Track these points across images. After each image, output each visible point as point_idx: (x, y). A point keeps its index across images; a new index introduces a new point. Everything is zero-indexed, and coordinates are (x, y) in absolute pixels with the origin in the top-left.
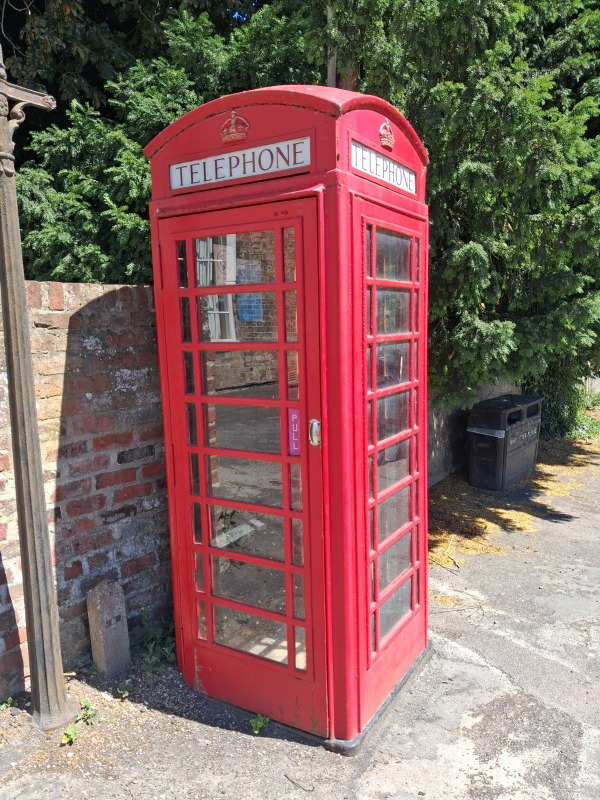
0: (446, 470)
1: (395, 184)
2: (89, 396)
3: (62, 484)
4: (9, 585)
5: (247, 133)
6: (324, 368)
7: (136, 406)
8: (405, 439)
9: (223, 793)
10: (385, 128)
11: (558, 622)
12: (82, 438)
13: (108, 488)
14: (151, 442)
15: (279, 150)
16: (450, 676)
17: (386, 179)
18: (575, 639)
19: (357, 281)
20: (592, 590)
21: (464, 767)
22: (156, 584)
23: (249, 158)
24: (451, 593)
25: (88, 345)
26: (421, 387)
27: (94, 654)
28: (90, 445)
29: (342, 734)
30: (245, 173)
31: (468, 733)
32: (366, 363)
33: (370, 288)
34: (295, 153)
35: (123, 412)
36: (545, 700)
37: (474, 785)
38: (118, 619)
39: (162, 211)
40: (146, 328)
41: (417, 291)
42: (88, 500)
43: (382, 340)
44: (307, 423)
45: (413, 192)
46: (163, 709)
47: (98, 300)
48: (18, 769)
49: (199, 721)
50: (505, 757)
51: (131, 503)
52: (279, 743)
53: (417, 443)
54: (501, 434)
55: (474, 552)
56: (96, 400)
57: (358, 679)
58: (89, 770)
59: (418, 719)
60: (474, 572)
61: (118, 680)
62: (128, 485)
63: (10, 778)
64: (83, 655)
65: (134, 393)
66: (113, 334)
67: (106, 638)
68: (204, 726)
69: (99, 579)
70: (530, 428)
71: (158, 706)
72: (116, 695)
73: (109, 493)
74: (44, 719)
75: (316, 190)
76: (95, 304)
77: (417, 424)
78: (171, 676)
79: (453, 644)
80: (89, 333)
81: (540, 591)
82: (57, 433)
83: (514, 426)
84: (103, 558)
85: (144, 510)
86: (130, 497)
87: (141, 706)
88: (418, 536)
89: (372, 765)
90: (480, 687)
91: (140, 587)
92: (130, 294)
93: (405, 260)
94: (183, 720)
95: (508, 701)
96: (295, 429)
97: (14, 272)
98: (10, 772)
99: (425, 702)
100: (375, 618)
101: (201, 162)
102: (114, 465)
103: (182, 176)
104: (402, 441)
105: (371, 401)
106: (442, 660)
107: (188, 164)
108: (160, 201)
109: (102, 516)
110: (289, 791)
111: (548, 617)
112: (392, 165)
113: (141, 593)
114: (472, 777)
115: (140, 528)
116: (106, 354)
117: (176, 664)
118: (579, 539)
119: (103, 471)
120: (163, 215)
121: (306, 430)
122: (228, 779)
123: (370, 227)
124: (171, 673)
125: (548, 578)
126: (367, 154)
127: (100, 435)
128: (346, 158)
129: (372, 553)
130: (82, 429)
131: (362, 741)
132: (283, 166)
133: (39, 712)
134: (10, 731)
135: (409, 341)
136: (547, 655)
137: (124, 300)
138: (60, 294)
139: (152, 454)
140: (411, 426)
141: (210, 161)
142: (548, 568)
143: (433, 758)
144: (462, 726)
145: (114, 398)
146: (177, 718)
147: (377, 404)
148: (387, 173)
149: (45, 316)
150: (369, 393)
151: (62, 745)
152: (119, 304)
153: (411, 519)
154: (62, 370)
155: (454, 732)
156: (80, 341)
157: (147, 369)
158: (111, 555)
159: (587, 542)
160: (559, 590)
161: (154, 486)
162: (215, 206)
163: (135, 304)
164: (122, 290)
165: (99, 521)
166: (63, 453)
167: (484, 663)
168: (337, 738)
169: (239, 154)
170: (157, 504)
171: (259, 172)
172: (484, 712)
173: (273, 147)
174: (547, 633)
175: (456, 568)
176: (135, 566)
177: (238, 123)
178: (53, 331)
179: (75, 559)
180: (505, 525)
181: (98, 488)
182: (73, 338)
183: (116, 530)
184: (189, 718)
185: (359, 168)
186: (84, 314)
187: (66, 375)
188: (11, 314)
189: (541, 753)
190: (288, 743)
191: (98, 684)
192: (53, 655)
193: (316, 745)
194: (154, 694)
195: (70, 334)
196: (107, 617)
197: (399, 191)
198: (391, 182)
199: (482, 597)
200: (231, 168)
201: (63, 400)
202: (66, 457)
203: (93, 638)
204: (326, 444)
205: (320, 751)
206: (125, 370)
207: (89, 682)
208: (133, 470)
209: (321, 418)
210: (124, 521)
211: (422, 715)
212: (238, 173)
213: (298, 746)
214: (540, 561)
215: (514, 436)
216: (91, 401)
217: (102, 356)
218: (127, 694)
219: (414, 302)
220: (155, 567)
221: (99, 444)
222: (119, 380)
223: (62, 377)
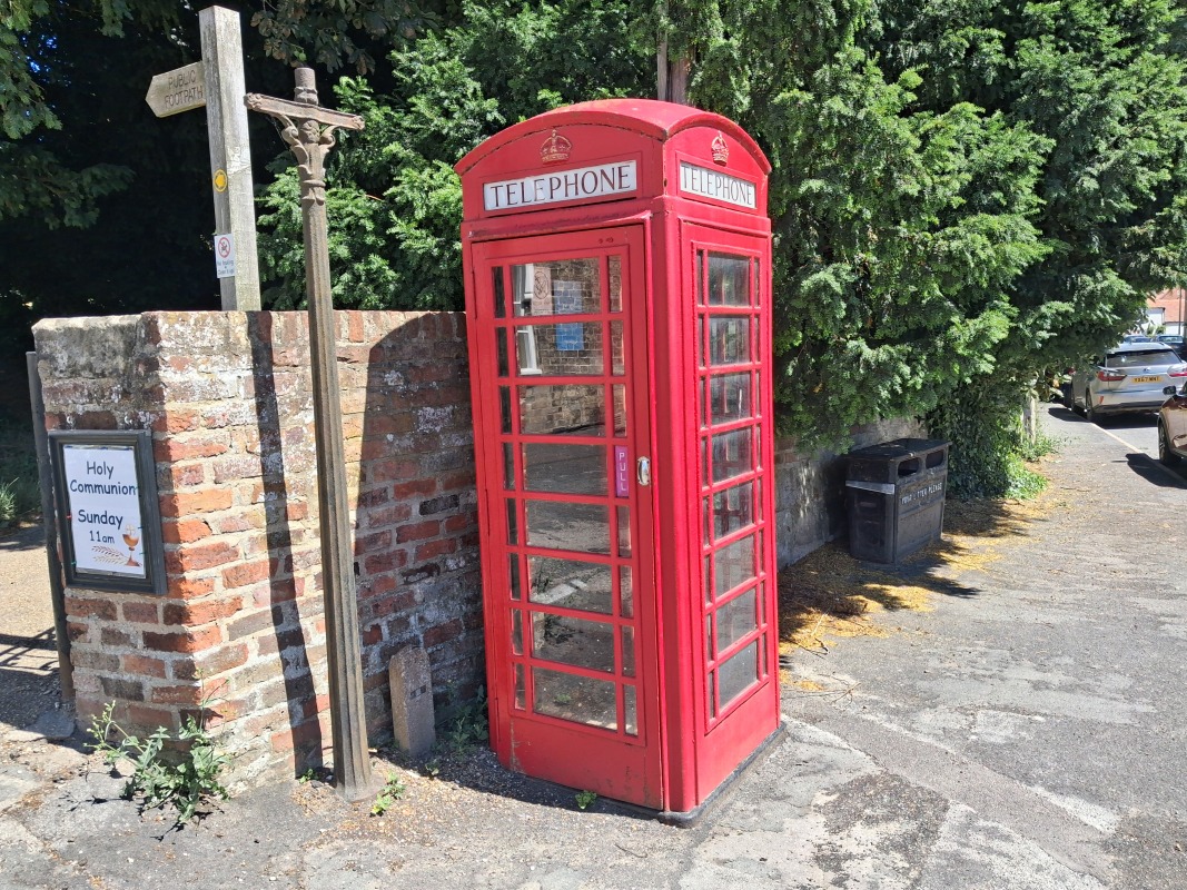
0: (820, 538)
1: (731, 201)
2: (390, 437)
3: (362, 536)
4: (307, 646)
5: (569, 154)
6: (654, 403)
7: (440, 450)
8: (747, 482)
9: (549, 858)
10: (718, 142)
11: (941, 707)
12: (383, 485)
13: (410, 542)
14: (455, 491)
15: (603, 172)
16: (804, 759)
17: (720, 197)
18: (956, 722)
19: (687, 310)
20: (988, 673)
21: (812, 837)
22: (462, 657)
23: (571, 179)
24: (815, 678)
25: (389, 380)
26: (765, 424)
27: (396, 730)
28: (391, 493)
29: (678, 805)
30: (567, 195)
31: (818, 809)
32: (698, 397)
33: (702, 316)
34: (620, 176)
35: (426, 456)
36: (912, 779)
37: (821, 853)
38: (423, 690)
39: (476, 234)
40: (450, 360)
41: (757, 316)
42: (389, 556)
43: (717, 372)
44: (636, 461)
45: (753, 206)
46: (476, 787)
47: (399, 330)
48: (328, 835)
49: (518, 799)
50: (859, 830)
51: (433, 560)
52: (608, 817)
53: (762, 487)
54: (889, 489)
55: (849, 634)
56: (397, 442)
57: (695, 743)
58: (403, 837)
59: (765, 797)
60: (846, 656)
61: (423, 760)
62: (431, 540)
63: (321, 842)
64: (382, 733)
65: (437, 435)
66: (415, 367)
67: (410, 712)
68: (524, 803)
69: (402, 645)
70: (933, 483)
71: (471, 784)
72: (424, 773)
73: (410, 548)
74: (349, 790)
75: (643, 217)
76: (396, 335)
77: (762, 465)
78: (483, 756)
79: (813, 728)
80: (390, 366)
81: (925, 676)
82: (357, 479)
83: (907, 479)
84: (403, 623)
85: (448, 570)
86: (433, 554)
87: (451, 784)
88: (764, 595)
89: (710, 837)
90: (839, 768)
91: (444, 659)
92: (434, 321)
93: (743, 282)
94: (500, 798)
95: (871, 780)
96: (623, 468)
97: (323, 304)
98: (320, 837)
99: (773, 782)
100: (713, 679)
101: (519, 182)
102: (415, 516)
103: (496, 196)
104: (743, 483)
105: (704, 438)
106: (797, 744)
107: (505, 184)
108: (473, 223)
109: (404, 575)
110: (620, 857)
111: (931, 701)
112: (726, 179)
113: (446, 667)
114: (820, 846)
115: (445, 590)
116: (408, 391)
117: (487, 743)
118: (984, 619)
119: (404, 523)
120: (477, 239)
121: (636, 469)
122: (552, 849)
123: (700, 252)
124: (483, 753)
125: (937, 662)
126: (697, 173)
127: (402, 481)
128: (674, 181)
129: (708, 605)
130: (383, 475)
131: (700, 813)
132: (608, 190)
133: (343, 784)
134: (314, 802)
135: (750, 372)
136: (920, 738)
137: (426, 329)
138: (360, 324)
139: (457, 505)
140: (753, 468)
141: (529, 181)
142: (939, 651)
143: (778, 830)
144: (813, 803)
145: (416, 440)
146: (494, 796)
147: (713, 441)
148: (720, 190)
149: (344, 349)
150: (703, 429)
151: (372, 815)
152: (422, 334)
153: (755, 574)
154: (363, 409)
155: (803, 810)
156: (380, 377)
157: (451, 407)
158: (412, 620)
159: (994, 622)
160: (948, 674)
161: (459, 542)
162: (535, 232)
163: (439, 334)
164: (425, 317)
165: (400, 581)
166: (363, 500)
167: (845, 746)
168: (672, 809)
169: (561, 175)
170: (462, 564)
171: (582, 195)
172: (840, 791)
173: (597, 170)
174: (926, 717)
175: (824, 651)
176: (438, 635)
177: (559, 142)
178: (353, 365)
179: (374, 623)
180: (891, 604)
181: (398, 542)
182: (374, 373)
183: (418, 590)
184: (506, 796)
185: (689, 190)
186: (385, 346)
187: (366, 413)
188: (320, 349)
189: (898, 825)
190: (618, 818)
191: (402, 761)
192: (358, 721)
193: (649, 818)
194: (465, 773)
195: (370, 369)
196: (411, 686)
197: (735, 207)
198: (726, 200)
199: (853, 682)
200: (552, 190)
201: (363, 441)
202: (366, 506)
203: (395, 711)
204: (656, 483)
205: (654, 824)
206: (428, 409)
207: (391, 760)
208: (437, 523)
209: (650, 456)
210: (427, 581)
211: (770, 793)
212: (559, 196)
213: (629, 820)
214: (930, 643)
215: (908, 492)
216: (392, 443)
217: (405, 393)
218: (436, 772)
219: (755, 328)
220: (461, 637)
221: (402, 492)
222: (421, 419)
223: (362, 416)
